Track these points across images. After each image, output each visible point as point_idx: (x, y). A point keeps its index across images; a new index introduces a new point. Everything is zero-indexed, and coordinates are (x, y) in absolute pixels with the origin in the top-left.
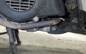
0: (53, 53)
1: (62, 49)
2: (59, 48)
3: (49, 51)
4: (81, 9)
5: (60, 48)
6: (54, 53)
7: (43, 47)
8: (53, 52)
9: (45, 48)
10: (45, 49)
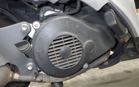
0: (107, 85)
1: (117, 73)
2: (113, 75)
3: (102, 84)
4: (136, 36)
5: (115, 74)
6: (110, 84)
7: (93, 80)
8: (108, 83)
9: (95, 80)
10: (97, 82)
